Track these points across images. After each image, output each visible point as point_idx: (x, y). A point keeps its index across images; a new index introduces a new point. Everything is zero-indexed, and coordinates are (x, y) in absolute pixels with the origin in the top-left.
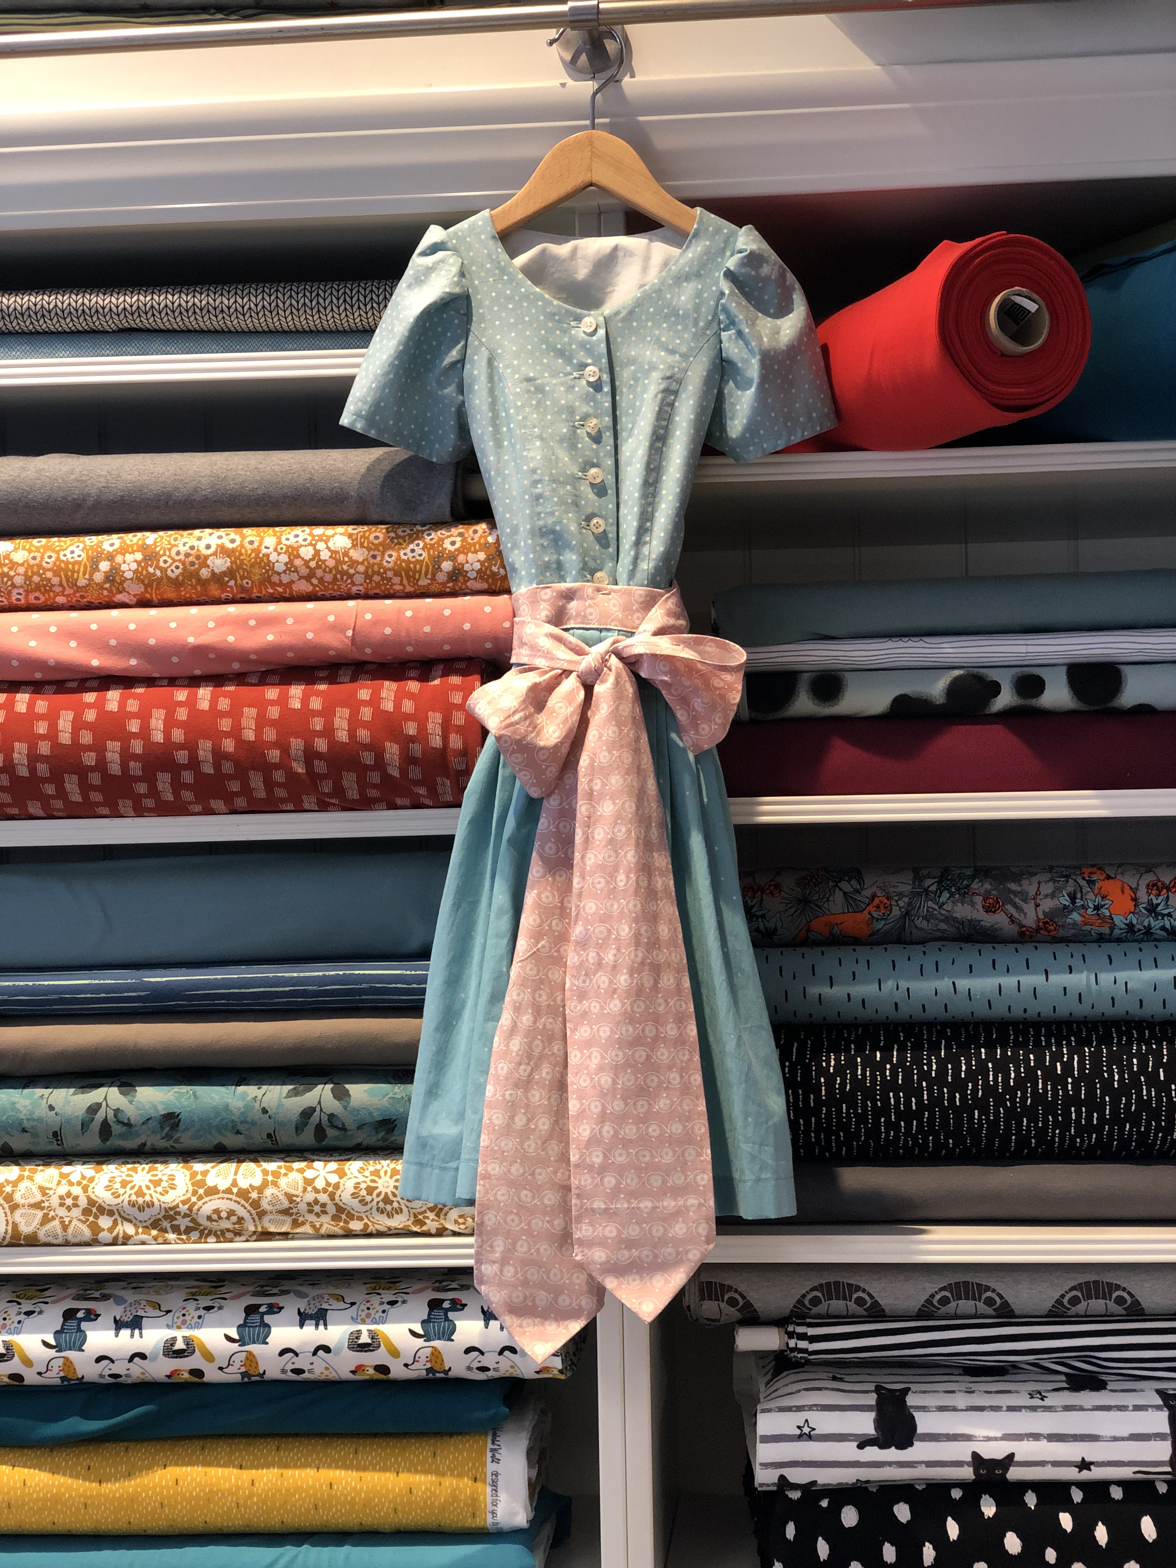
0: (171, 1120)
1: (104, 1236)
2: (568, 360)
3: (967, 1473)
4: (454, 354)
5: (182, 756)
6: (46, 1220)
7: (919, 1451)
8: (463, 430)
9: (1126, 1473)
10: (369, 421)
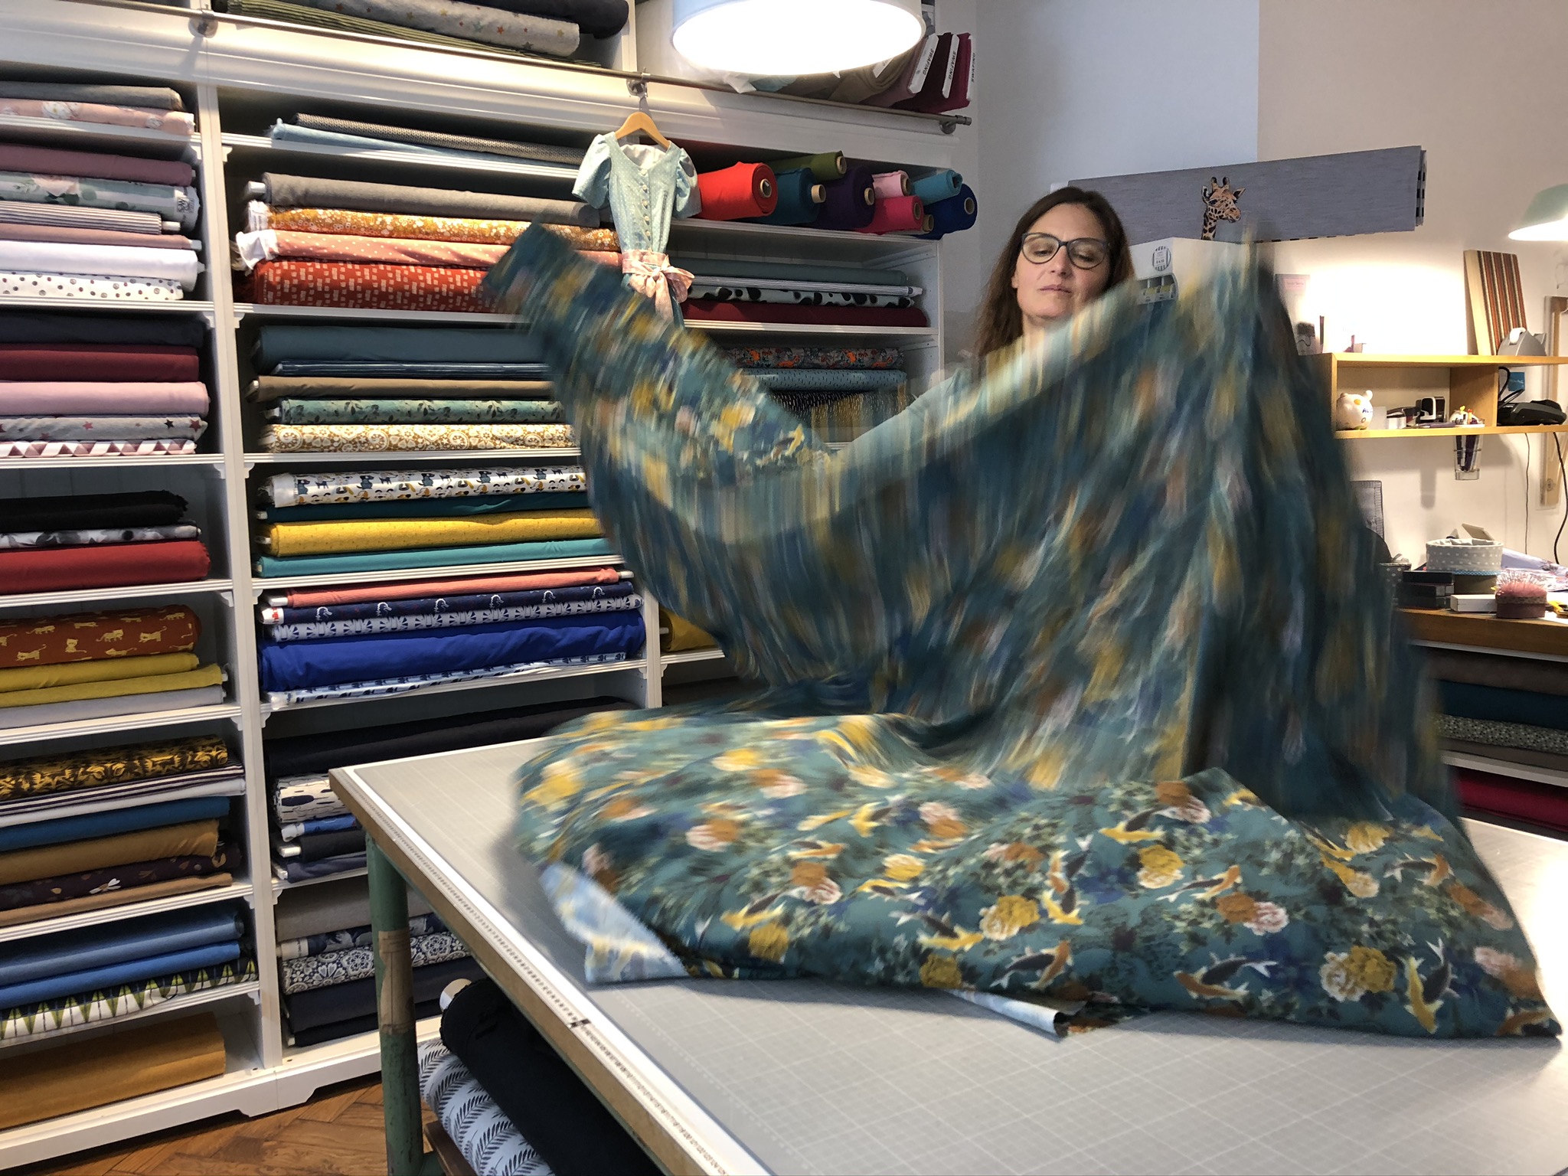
0: (514, 411)
1: (498, 446)
2: (637, 182)
6: (480, 441)
8: (607, 200)
10: (584, 193)
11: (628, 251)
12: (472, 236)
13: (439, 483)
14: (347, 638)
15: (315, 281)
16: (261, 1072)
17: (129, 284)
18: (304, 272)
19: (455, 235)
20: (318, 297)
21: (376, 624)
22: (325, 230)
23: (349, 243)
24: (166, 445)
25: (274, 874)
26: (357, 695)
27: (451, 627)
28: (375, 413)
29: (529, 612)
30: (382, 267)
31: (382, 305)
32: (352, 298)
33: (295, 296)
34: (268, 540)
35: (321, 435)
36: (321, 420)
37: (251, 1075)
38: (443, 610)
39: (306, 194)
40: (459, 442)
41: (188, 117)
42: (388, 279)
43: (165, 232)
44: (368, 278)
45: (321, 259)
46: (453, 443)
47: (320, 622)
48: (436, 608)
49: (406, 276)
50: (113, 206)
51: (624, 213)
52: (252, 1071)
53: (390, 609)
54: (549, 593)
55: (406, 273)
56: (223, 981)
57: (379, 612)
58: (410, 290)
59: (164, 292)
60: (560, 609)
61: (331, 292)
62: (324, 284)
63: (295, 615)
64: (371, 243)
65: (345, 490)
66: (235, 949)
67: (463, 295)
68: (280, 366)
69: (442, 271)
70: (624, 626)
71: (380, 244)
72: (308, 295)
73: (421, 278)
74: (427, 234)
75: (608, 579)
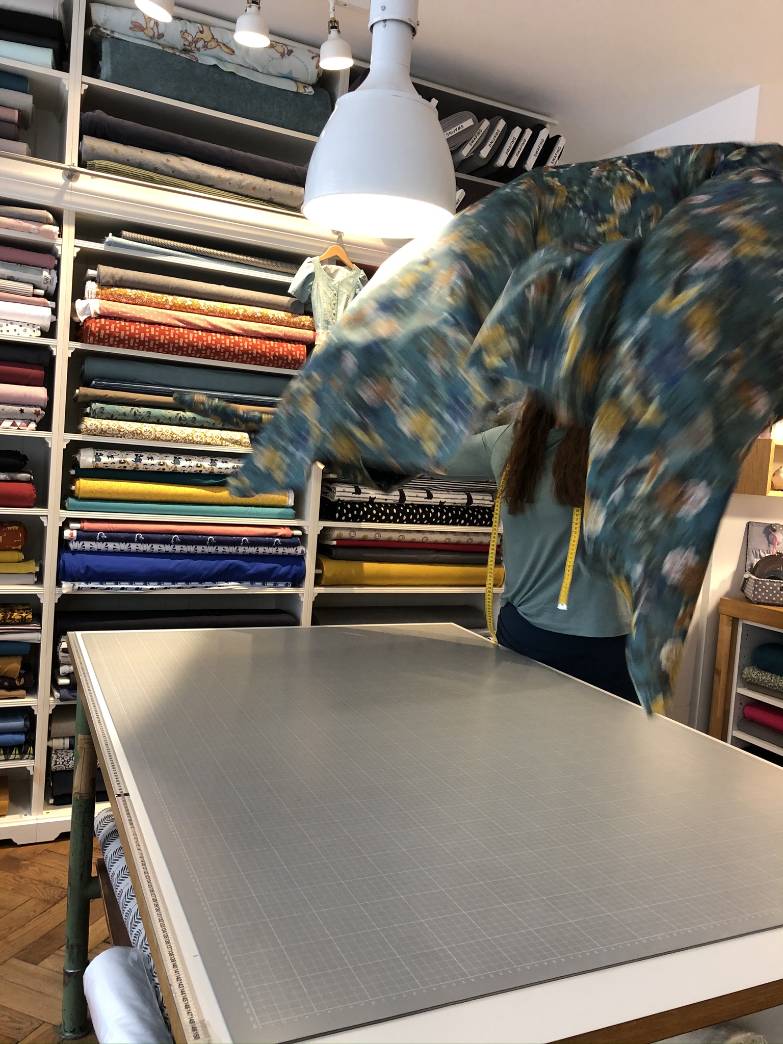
1: (224, 444)
2: (331, 288)
3: (368, 500)
4: (311, 283)
5: (250, 352)
6: (212, 440)
7: (361, 495)
8: (310, 298)
9: (392, 502)
10: (295, 293)
11: (319, 331)
12: (222, 313)
13: (184, 464)
14: (115, 553)
15: (119, 332)
16: (28, 817)
17: (9, 324)
18: (114, 327)
19: (211, 311)
20: (121, 343)
21: (134, 547)
22: (130, 302)
23: (144, 311)
24: (18, 423)
25: (52, 694)
26: (117, 589)
27: (181, 554)
28: (148, 416)
29: (231, 550)
30: (162, 327)
31: (160, 351)
32: (141, 344)
33: (106, 341)
34: (73, 488)
35: (113, 427)
36: (114, 417)
37: (22, 818)
38: (176, 543)
39: (121, 279)
40: (199, 439)
41: (56, 229)
42: (165, 335)
43: (34, 295)
44: (153, 333)
45: (125, 319)
46: (195, 439)
47: (99, 542)
48: (172, 541)
49: (177, 334)
50: (6, 278)
51: (319, 308)
52: (23, 816)
53: (143, 538)
54: (245, 540)
55: (177, 332)
56: (12, 757)
57: (136, 539)
58: (178, 343)
59: (30, 331)
60: (252, 550)
61: (129, 340)
62: (125, 335)
63: (84, 535)
64: (158, 312)
65: (125, 462)
66: (22, 738)
67: (212, 349)
68: (94, 382)
69: (200, 333)
70: (292, 565)
71: (163, 313)
72: (114, 341)
73: (186, 336)
74: (194, 309)
75: (285, 535)
